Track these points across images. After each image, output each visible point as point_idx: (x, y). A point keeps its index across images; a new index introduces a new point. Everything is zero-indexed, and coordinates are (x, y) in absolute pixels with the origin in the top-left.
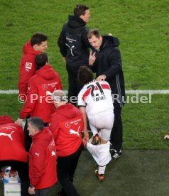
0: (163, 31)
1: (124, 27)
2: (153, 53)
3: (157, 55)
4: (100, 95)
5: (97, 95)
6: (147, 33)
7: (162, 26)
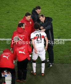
3: (68, 25)
4: (40, 41)
7: (70, 13)
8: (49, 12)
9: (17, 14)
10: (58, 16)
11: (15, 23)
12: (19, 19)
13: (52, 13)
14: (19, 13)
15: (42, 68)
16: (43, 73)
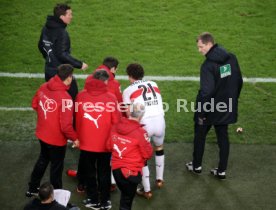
0: (237, 12)
1: (195, 6)
2: (226, 36)
3: (231, 39)
4: (153, 99)
5: (150, 99)
6: (220, 14)
7: (237, 6)
8: (179, 4)
9: (93, 6)
10: (206, 13)
11: (87, 33)
12: (97, 19)
13: (189, 5)
14: (98, 5)
15: (157, 168)
16: (159, 181)
